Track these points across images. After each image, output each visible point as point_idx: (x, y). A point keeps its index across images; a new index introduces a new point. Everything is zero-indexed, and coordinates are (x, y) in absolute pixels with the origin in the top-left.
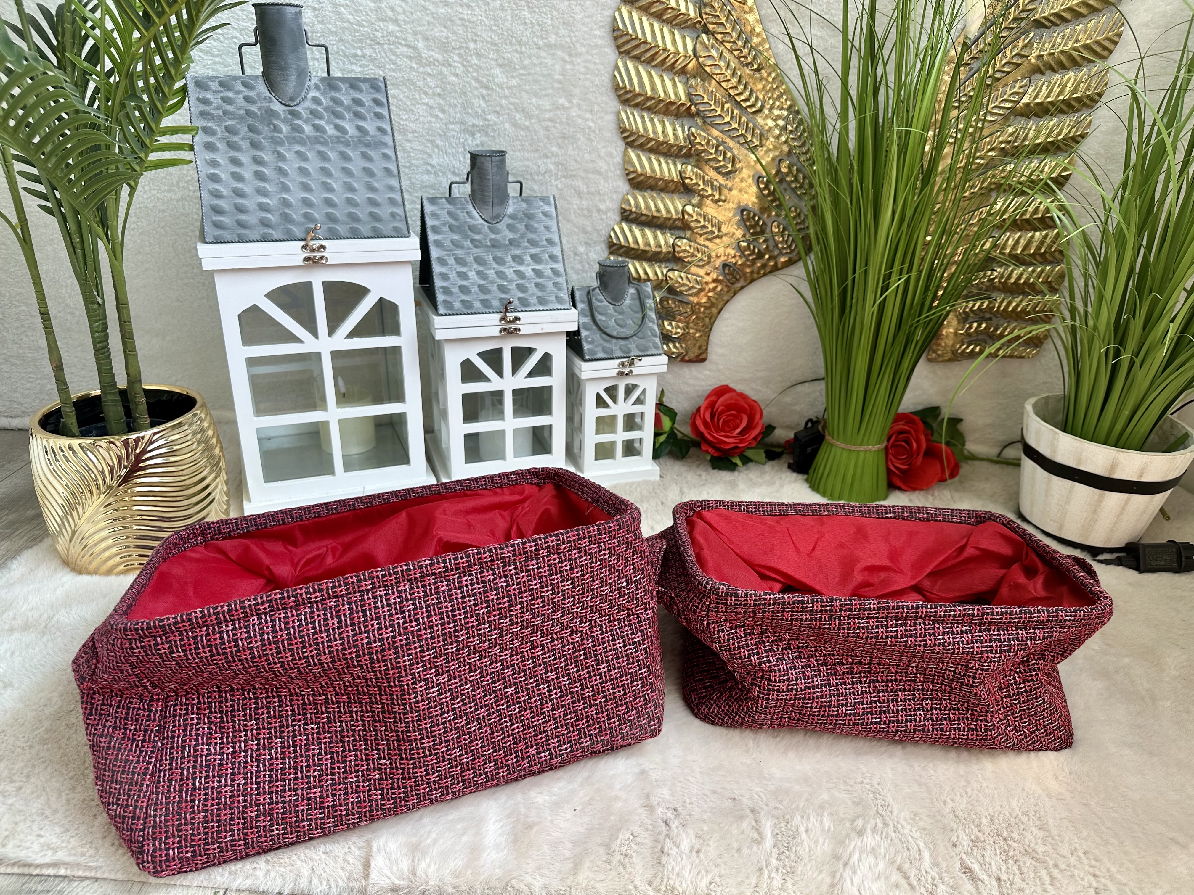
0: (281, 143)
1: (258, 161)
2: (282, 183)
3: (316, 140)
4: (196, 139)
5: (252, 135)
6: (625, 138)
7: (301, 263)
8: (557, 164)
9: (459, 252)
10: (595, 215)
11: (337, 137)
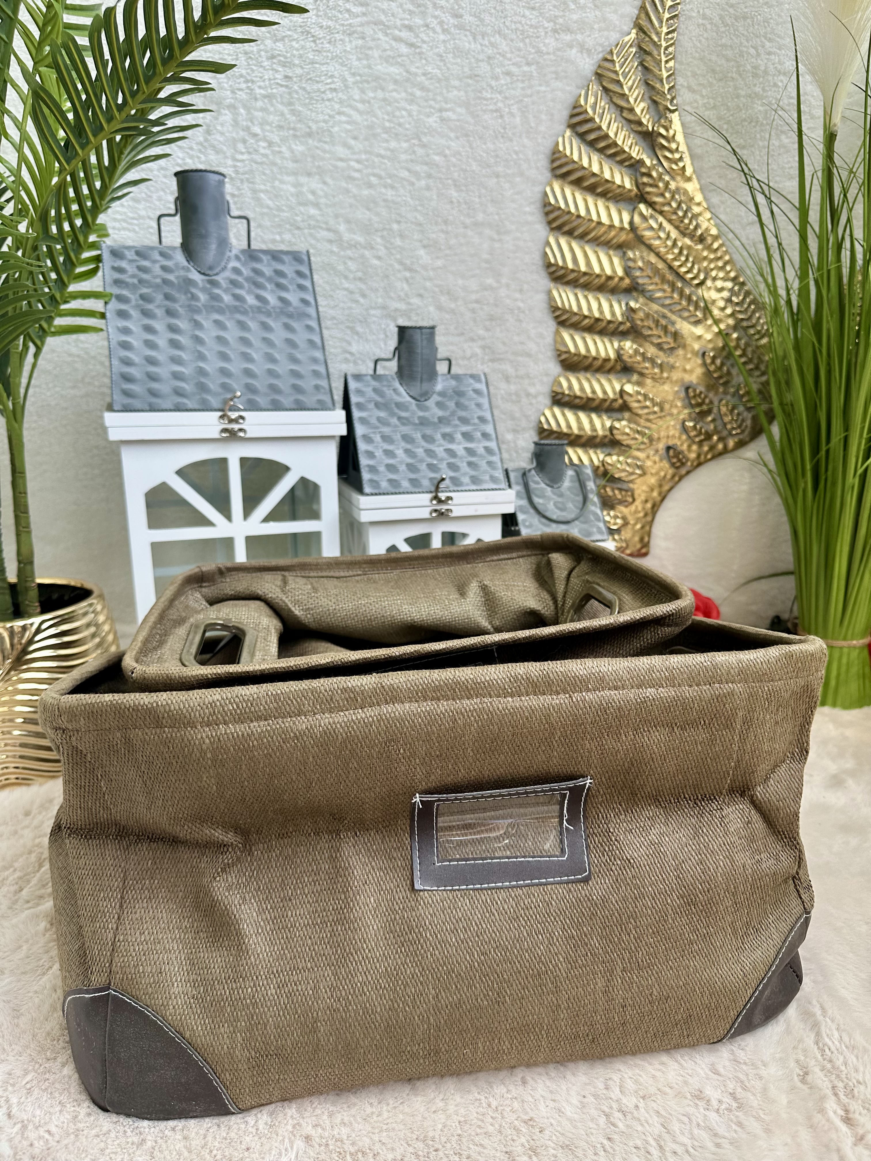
0: (198, 311)
1: (172, 329)
2: (199, 352)
3: (236, 310)
4: (109, 306)
5: (167, 303)
6: (557, 317)
7: (216, 435)
8: (483, 348)
9: (386, 430)
10: (524, 400)
11: (259, 308)
